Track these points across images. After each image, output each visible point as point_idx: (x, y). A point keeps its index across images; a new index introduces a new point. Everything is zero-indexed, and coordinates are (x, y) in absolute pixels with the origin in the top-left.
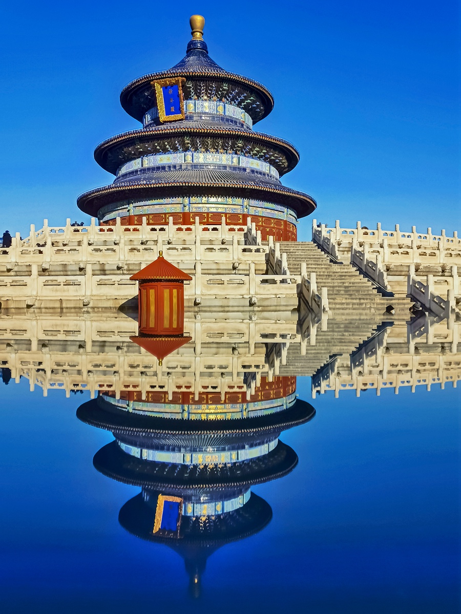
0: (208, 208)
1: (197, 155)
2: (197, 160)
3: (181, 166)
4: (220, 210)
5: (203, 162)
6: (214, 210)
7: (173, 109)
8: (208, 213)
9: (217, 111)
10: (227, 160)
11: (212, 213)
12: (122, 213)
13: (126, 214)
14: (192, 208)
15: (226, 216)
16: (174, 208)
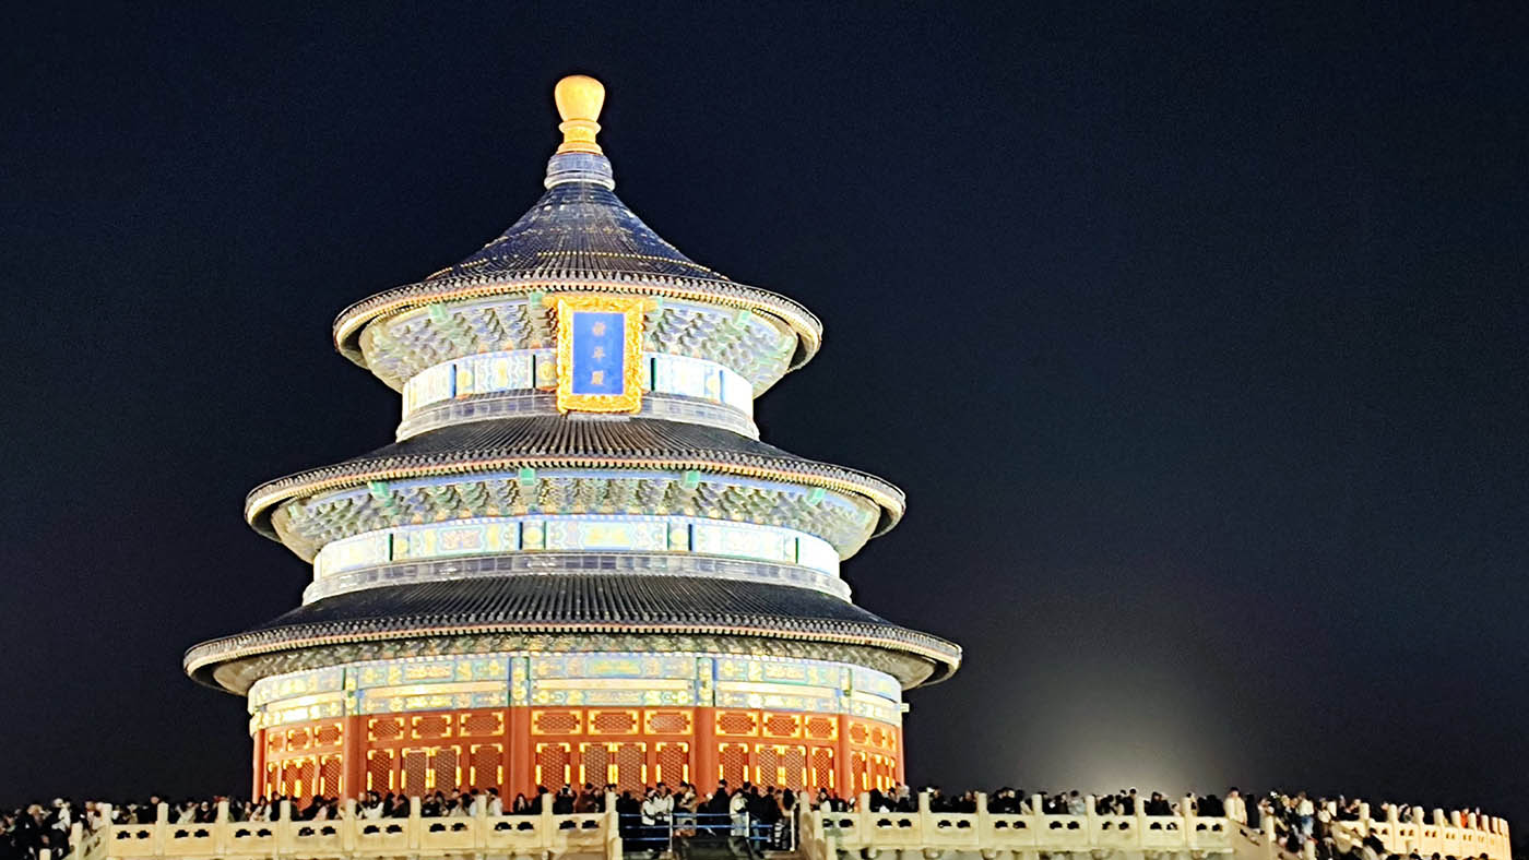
0: (763, 694)
1: (703, 531)
2: (703, 545)
3: (664, 561)
4: (790, 703)
6: (778, 703)
7: (598, 377)
8: (760, 712)
10: (775, 543)
11: (769, 710)
12: (477, 695)
13: (495, 701)
14: (722, 695)
15: (803, 720)
16: (670, 693)
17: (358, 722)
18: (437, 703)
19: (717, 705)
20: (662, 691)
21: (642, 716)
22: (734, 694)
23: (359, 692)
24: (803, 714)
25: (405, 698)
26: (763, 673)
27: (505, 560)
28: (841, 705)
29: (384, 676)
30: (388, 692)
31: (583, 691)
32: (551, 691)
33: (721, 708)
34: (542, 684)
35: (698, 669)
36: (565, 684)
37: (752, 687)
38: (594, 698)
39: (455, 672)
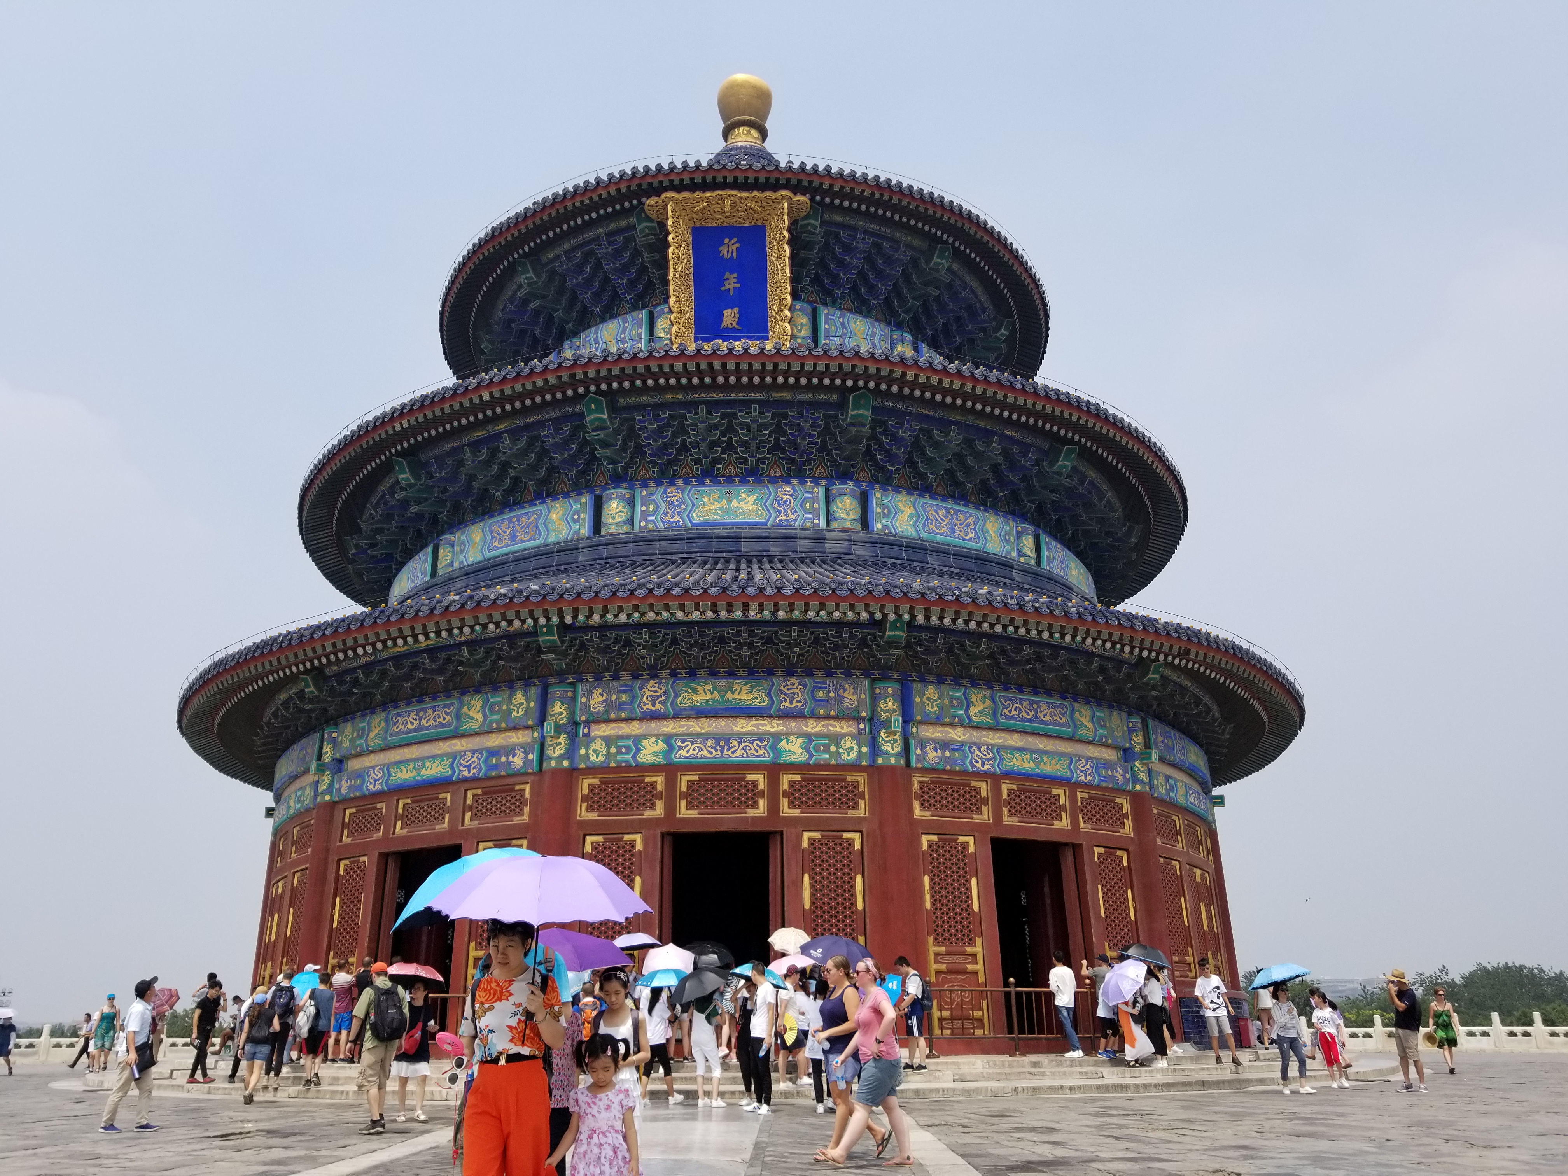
0: (1000, 748)
1: (885, 501)
2: (886, 521)
4: (1047, 768)
5: (912, 531)
7: (730, 317)
8: (995, 779)
10: (1004, 538)
11: (1010, 775)
12: (494, 752)
13: (517, 762)
14: (923, 748)
15: (1071, 798)
16: (826, 741)
17: (334, 809)
18: (433, 770)
19: (914, 763)
20: (809, 737)
21: (774, 784)
22: (942, 744)
23: (336, 767)
24: (1070, 786)
25: (388, 767)
26: (994, 710)
27: (562, 551)
28: (1135, 776)
29: (363, 733)
30: (368, 762)
31: (668, 739)
32: (608, 741)
33: (924, 770)
34: (597, 731)
35: (874, 699)
36: (635, 728)
37: (975, 735)
38: (687, 752)
39: (458, 716)
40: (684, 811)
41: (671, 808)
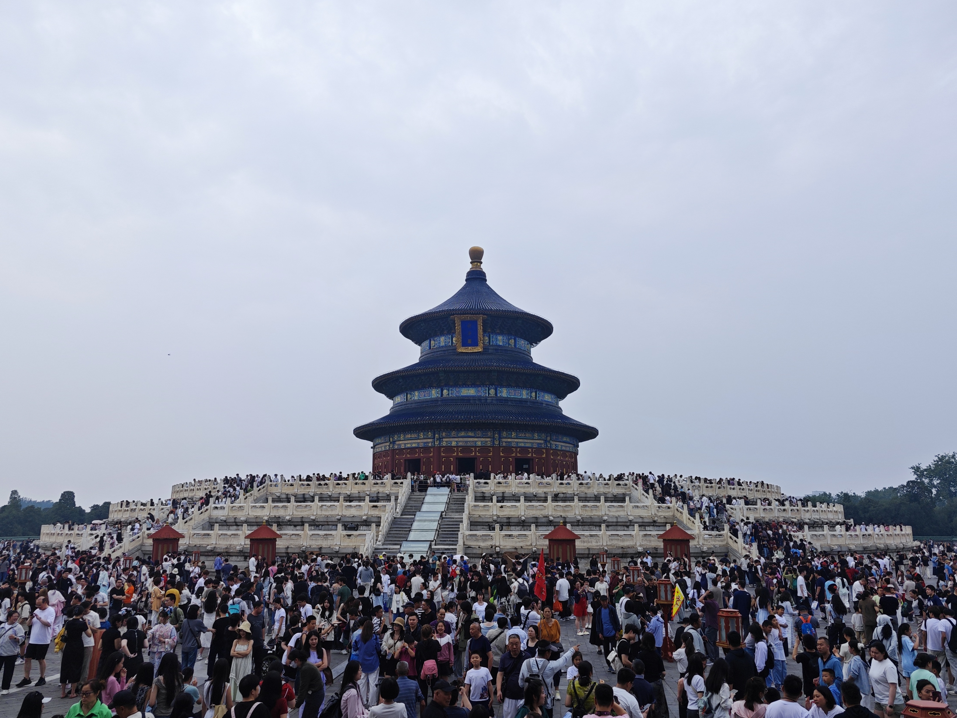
0: (517, 442)
1: (501, 390)
2: (501, 394)
3: (486, 400)
4: (527, 445)
5: (506, 396)
6: (523, 445)
7: (469, 341)
8: (516, 448)
9: (509, 344)
10: (527, 394)
11: (519, 447)
12: (425, 443)
13: (430, 445)
14: (503, 443)
15: (532, 450)
16: (485, 442)
17: (394, 450)
18: (414, 445)
19: (501, 445)
20: (482, 441)
21: (475, 449)
22: (506, 442)
23: (394, 442)
24: (532, 448)
25: (405, 444)
26: (517, 435)
27: (435, 401)
28: (547, 446)
29: (400, 437)
30: (400, 442)
31: (457, 441)
32: (446, 442)
33: (503, 447)
34: (444, 440)
35: (494, 434)
36: (451, 439)
37: (513, 440)
38: (460, 444)
39: (418, 436)
40: (460, 454)
41: (457, 454)
